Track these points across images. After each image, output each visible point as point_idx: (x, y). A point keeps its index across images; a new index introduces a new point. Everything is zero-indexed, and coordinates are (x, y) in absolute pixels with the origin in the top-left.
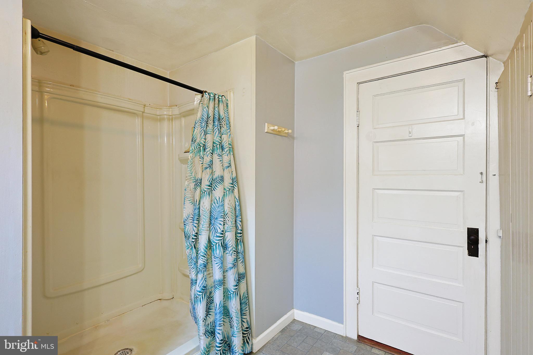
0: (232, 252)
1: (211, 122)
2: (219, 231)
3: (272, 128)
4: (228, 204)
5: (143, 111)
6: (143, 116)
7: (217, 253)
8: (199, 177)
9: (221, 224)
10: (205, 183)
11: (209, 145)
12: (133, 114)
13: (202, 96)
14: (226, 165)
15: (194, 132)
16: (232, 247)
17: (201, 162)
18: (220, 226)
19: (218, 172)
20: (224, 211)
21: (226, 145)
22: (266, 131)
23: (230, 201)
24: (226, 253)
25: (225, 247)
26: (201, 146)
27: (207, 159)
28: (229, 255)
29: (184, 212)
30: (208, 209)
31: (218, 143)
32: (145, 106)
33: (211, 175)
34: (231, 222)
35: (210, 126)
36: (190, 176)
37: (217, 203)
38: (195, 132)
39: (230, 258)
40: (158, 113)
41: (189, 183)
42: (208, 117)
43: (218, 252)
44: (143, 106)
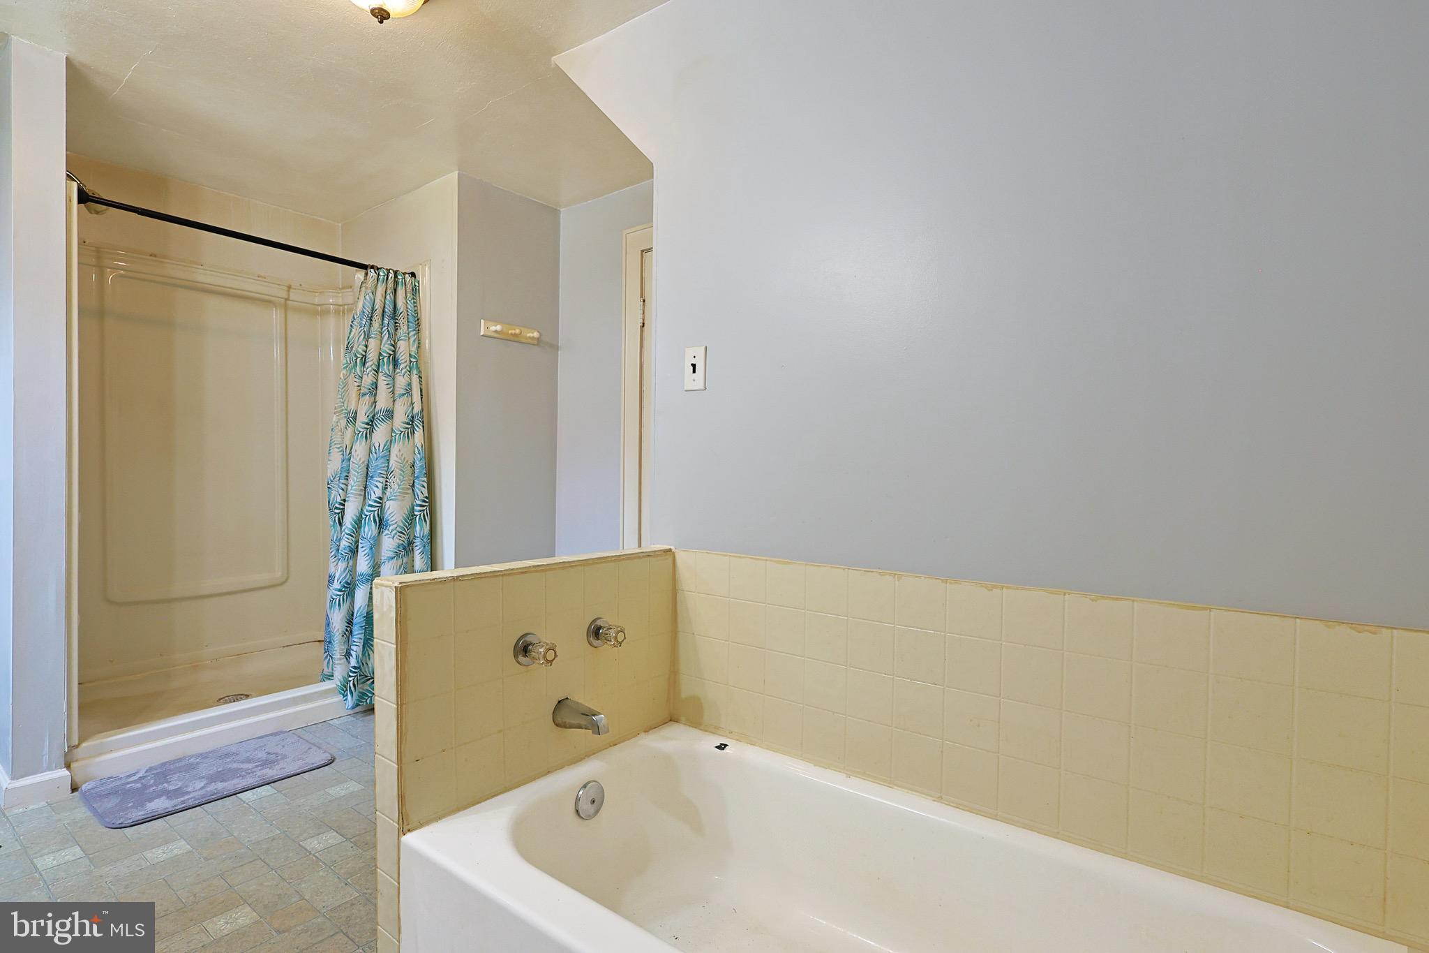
0: (396, 534)
1: (377, 318)
2: (373, 497)
3: (493, 328)
4: (397, 456)
5: (286, 297)
6: (285, 306)
7: (364, 532)
8: (353, 408)
9: (377, 487)
10: (362, 418)
11: (372, 356)
12: (267, 302)
13: (366, 274)
14: (400, 390)
15: (350, 334)
16: (396, 526)
17: (357, 384)
18: (375, 489)
19: (383, 401)
20: (388, 467)
21: (403, 357)
22: (482, 334)
23: (400, 450)
24: (384, 534)
25: (381, 523)
26: (357, 358)
27: (368, 379)
28: (389, 537)
29: (329, 466)
30: (363, 462)
31: (385, 355)
32: (289, 287)
33: (372, 406)
34: (399, 486)
35: (376, 325)
36: (341, 406)
37: (376, 453)
38: (352, 333)
39: (389, 543)
40: (317, 301)
41: (339, 419)
42: (373, 310)
43: (369, 530)
44: (286, 288)
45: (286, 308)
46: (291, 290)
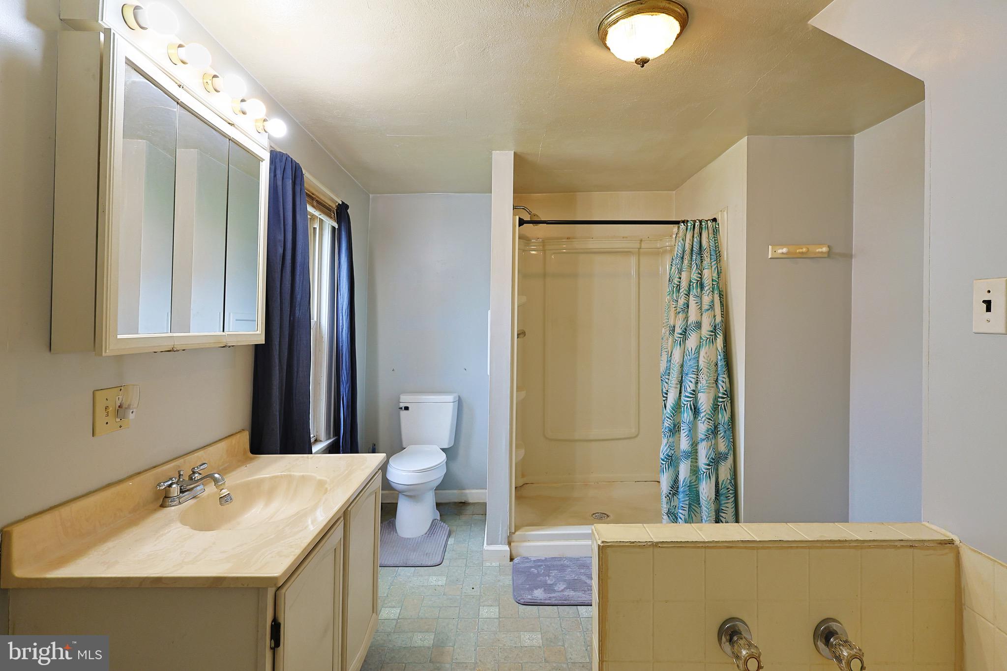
0: (705, 420)
1: (687, 257)
2: (689, 390)
3: (780, 251)
4: (704, 356)
5: (639, 247)
7: (684, 417)
8: (672, 323)
9: (691, 382)
10: (678, 330)
11: (684, 285)
12: (627, 253)
13: (679, 227)
14: (705, 307)
16: (705, 413)
17: (674, 306)
18: (690, 384)
19: (693, 317)
20: (698, 366)
21: (707, 281)
22: (769, 257)
23: (706, 353)
24: (698, 420)
25: (696, 411)
26: (674, 287)
27: (682, 301)
28: (701, 423)
29: (661, 365)
30: (678, 363)
31: (694, 281)
32: (641, 241)
33: (684, 321)
34: (707, 381)
35: (686, 262)
36: (667, 322)
37: (689, 355)
38: (672, 270)
39: (703, 427)
40: (658, 246)
41: (666, 331)
42: (684, 251)
43: (687, 416)
44: (639, 242)
45: (639, 254)
46: (643, 242)
